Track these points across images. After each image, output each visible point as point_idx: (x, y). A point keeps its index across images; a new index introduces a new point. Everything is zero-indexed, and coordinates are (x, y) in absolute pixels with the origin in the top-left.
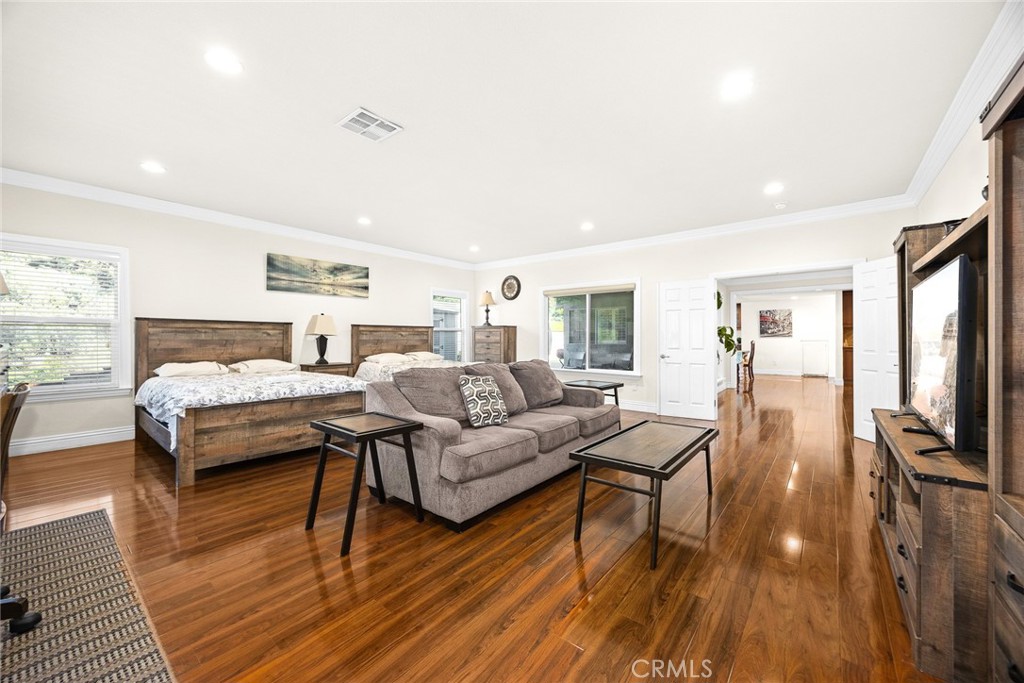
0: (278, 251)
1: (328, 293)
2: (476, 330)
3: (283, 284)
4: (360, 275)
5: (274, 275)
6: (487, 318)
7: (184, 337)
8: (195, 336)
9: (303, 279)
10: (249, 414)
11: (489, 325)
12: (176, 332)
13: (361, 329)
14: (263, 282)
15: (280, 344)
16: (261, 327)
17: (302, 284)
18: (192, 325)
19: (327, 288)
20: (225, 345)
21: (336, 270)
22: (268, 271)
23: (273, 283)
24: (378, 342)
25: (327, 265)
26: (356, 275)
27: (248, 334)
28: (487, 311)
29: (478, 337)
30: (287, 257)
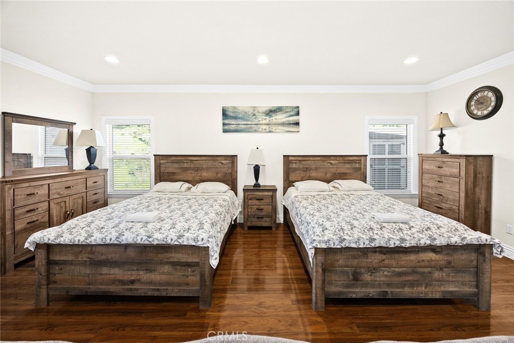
0: (229, 104)
1: (265, 131)
2: (423, 158)
3: (232, 127)
4: (292, 113)
5: (226, 122)
6: (442, 144)
7: (176, 165)
8: (182, 165)
9: (246, 123)
10: (89, 253)
11: (444, 152)
12: (173, 162)
13: (291, 158)
14: (220, 127)
15: (230, 171)
16: (217, 158)
17: (245, 126)
18: (179, 158)
19: (264, 127)
20: (197, 171)
21: (271, 112)
22: (223, 119)
23: (226, 127)
24: (306, 170)
25: (264, 110)
26: (288, 114)
27: (210, 163)
28: (442, 136)
29: (426, 166)
30: (235, 108)
